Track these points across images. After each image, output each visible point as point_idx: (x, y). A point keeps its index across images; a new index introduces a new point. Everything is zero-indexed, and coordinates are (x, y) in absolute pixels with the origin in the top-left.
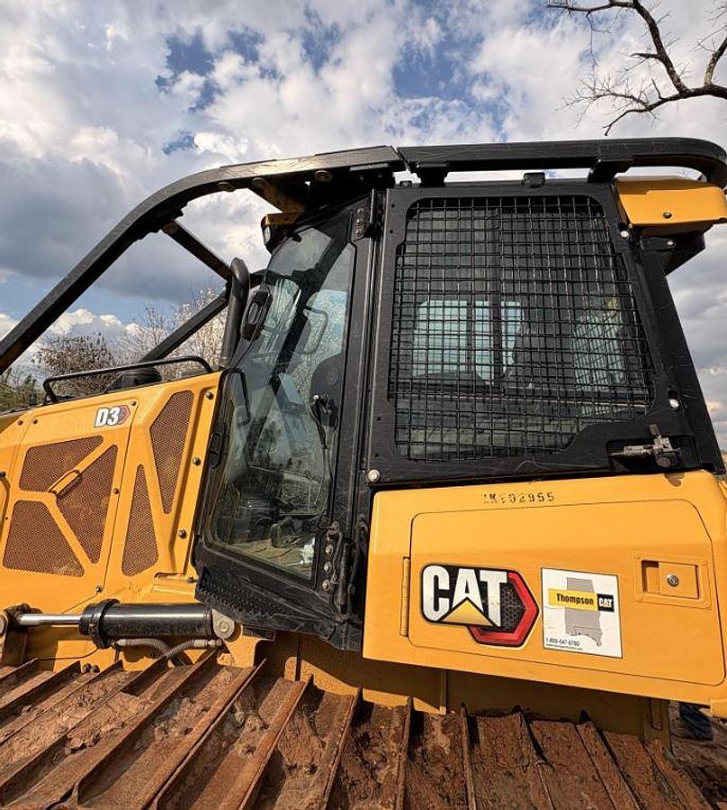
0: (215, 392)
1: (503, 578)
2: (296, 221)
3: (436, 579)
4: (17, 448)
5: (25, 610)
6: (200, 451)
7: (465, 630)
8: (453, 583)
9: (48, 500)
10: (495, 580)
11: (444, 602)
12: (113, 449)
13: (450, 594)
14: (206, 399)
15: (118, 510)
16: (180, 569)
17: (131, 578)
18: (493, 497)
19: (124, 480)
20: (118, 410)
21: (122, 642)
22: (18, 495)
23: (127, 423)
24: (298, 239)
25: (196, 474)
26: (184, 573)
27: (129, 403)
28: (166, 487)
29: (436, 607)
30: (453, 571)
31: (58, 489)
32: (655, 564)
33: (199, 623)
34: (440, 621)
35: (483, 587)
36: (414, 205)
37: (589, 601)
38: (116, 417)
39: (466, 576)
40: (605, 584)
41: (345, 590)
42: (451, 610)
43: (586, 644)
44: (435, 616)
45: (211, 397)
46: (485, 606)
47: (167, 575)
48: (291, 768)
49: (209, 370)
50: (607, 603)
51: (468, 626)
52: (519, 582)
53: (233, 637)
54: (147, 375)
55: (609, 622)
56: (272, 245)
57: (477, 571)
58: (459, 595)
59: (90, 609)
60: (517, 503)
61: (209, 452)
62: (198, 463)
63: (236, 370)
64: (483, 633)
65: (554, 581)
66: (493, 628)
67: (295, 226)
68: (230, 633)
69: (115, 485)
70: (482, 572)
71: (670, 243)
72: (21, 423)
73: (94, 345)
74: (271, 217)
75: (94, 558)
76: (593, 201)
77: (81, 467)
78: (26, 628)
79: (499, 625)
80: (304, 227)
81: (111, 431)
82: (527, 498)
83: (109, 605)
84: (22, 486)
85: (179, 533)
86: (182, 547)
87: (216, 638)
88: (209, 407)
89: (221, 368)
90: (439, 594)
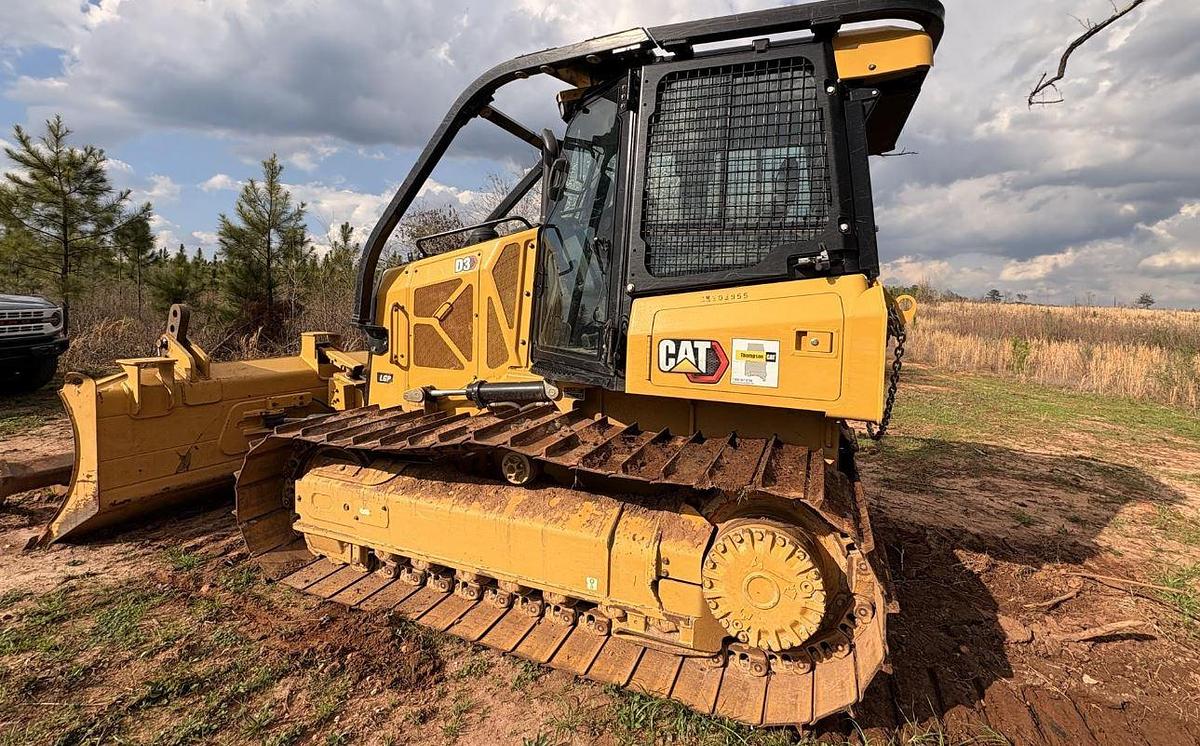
0: (535, 243)
1: (708, 345)
2: (583, 96)
3: (667, 347)
4: (408, 289)
5: (433, 388)
6: (529, 287)
7: (684, 375)
8: (677, 349)
9: (435, 323)
10: (703, 347)
11: (672, 361)
12: (470, 287)
13: (675, 356)
14: (529, 248)
15: (479, 329)
16: (524, 364)
17: (494, 370)
18: (708, 298)
19: (480, 307)
20: (468, 259)
21: (493, 404)
22: (415, 320)
23: (476, 269)
24: (586, 111)
25: (528, 302)
26: (527, 366)
27: (476, 254)
28: (508, 312)
29: (667, 364)
30: (678, 343)
31: (439, 315)
32: (805, 333)
33: (538, 392)
34: (670, 371)
35: (696, 351)
36: (663, 79)
37: (761, 357)
38: (468, 264)
39: (685, 346)
40: (772, 346)
41: (612, 355)
42: (676, 365)
43: (757, 381)
44: (667, 368)
45: (532, 247)
46: (697, 362)
47: (516, 367)
48: (584, 442)
49: (530, 227)
50: (772, 357)
51: (686, 373)
52: (718, 348)
53: (558, 398)
54: (488, 233)
55: (772, 369)
56: (567, 118)
57: (692, 342)
58: (681, 356)
59: (469, 386)
60: (723, 301)
61: (535, 286)
62: (528, 295)
63: (548, 226)
64: (695, 377)
65: (740, 346)
66: (701, 374)
67: (582, 101)
68: (556, 395)
69: (475, 311)
70: (695, 343)
71: (874, 92)
72: (407, 273)
73: (447, 216)
74: (563, 94)
75: (469, 359)
76: (807, 61)
77: (451, 300)
78: (435, 398)
79: (704, 371)
80: (595, 98)
81: (467, 275)
82: (730, 297)
83: (482, 384)
84: (416, 314)
85: (521, 342)
86: (524, 350)
87: (549, 400)
88: (532, 254)
89: (539, 225)
90: (669, 356)
